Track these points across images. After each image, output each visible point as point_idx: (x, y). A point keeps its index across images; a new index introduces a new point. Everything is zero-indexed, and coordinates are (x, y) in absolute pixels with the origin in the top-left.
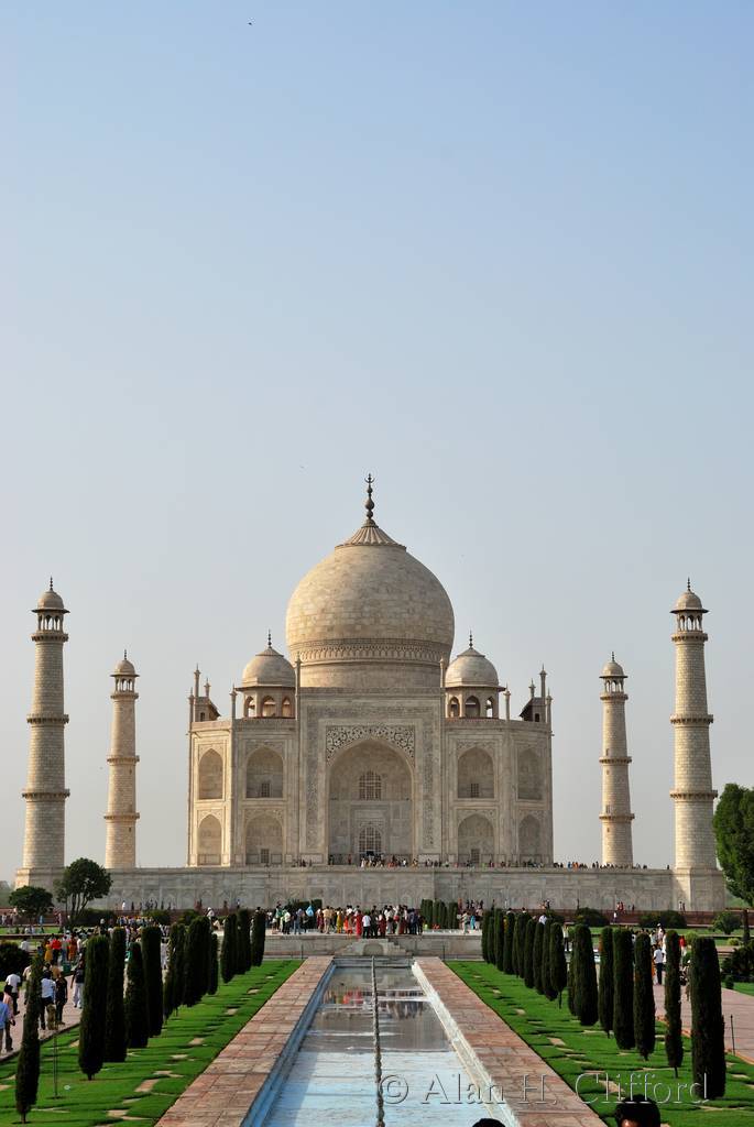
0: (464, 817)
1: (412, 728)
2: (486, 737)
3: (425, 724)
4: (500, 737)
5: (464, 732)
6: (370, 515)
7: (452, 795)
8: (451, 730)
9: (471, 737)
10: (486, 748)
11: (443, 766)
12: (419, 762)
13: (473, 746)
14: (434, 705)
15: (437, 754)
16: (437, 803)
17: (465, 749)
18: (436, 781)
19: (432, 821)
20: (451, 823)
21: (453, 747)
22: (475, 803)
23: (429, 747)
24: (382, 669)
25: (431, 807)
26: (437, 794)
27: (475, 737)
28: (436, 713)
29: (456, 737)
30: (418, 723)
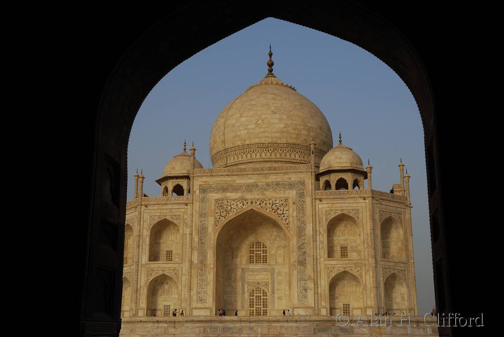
2: (352, 205)
3: (298, 195)
6: (271, 71)
7: (323, 255)
8: (321, 199)
9: (337, 206)
10: (352, 214)
13: (340, 212)
14: (306, 180)
17: (333, 215)
20: (323, 280)
21: (322, 214)
22: (343, 262)
27: (342, 205)
28: (307, 186)
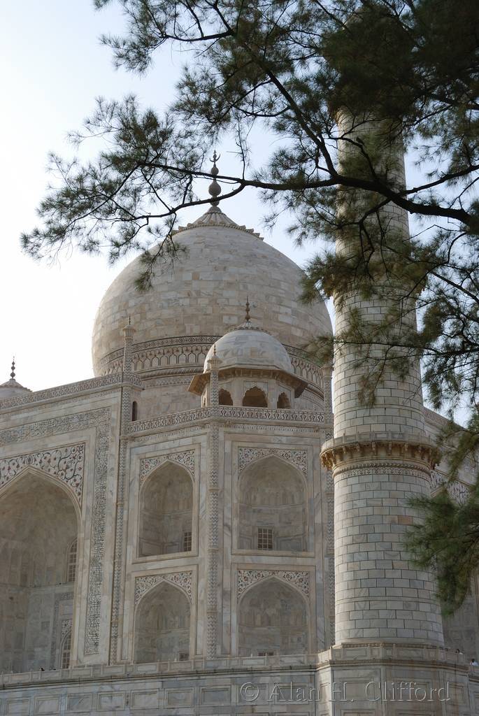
0: (144, 592)
1: (82, 447)
2: (183, 442)
3: (100, 436)
4: (203, 440)
5: (152, 440)
7: (131, 552)
8: (133, 439)
9: (161, 446)
10: (182, 463)
11: (120, 503)
12: (88, 501)
13: (163, 461)
14: (113, 402)
15: (112, 482)
16: (107, 568)
17: (152, 467)
18: (109, 529)
19: (98, 603)
20: (127, 603)
21: (135, 467)
22: (162, 564)
23: (102, 473)
24: (153, 385)
25: (99, 579)
26: (108, 553)
27: (167, 445)
28: (115, 415)
29: (141, 450)
30: (89, 436)
